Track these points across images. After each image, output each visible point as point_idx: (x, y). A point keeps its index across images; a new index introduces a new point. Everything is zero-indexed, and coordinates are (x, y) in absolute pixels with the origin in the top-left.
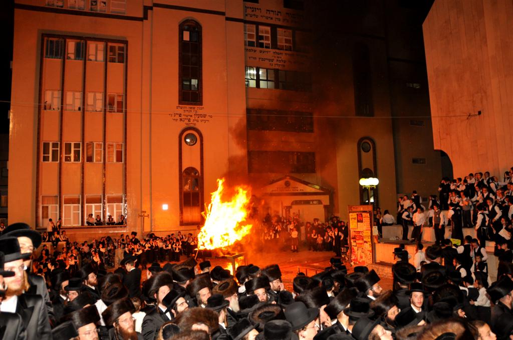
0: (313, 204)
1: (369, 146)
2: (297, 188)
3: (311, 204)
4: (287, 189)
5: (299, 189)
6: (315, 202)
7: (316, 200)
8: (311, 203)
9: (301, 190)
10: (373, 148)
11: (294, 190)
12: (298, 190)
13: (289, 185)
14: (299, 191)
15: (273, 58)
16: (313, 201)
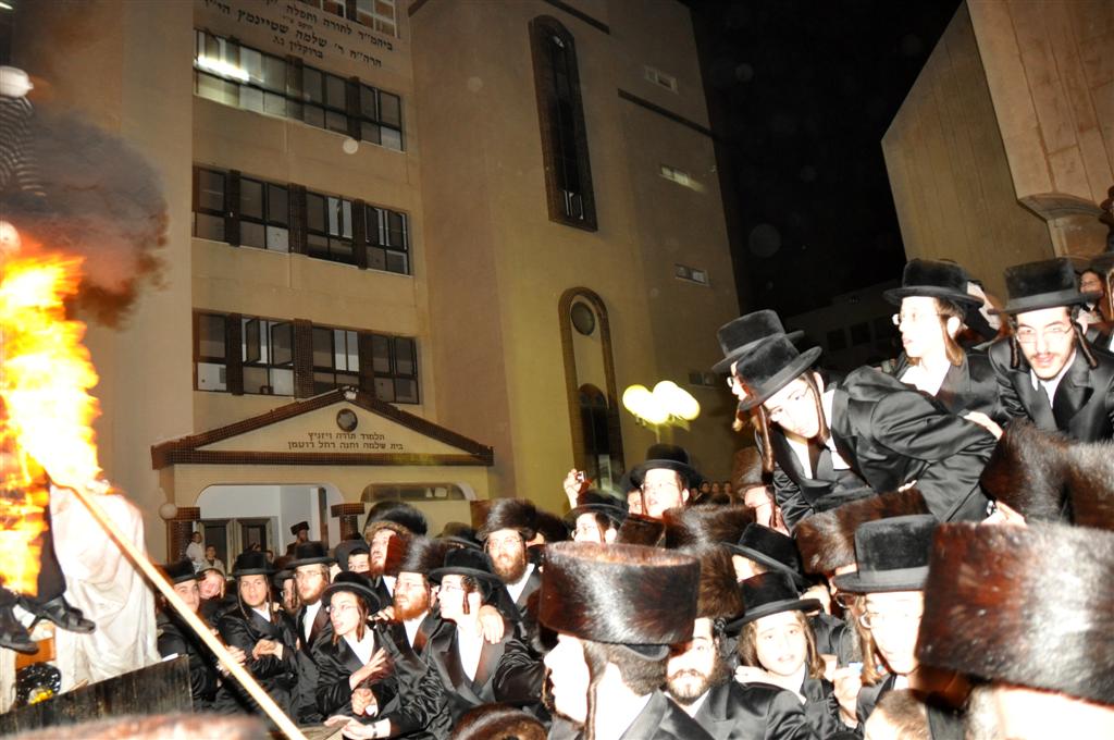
0: (435, 498)
1: (589, 317)
2: (382, 437)
3: (429, 499)
4: (348, 441)
5: (387, 442)
6: (440, 493)
7: (444, 486)
8: (429, 495)
9: (393, 446)
10: (601, 326)
11: (369, 445)
12: (383, 446)
13: (353, 426)
14: (388, 450)
15: (286, 23)
16: (433, 488)
